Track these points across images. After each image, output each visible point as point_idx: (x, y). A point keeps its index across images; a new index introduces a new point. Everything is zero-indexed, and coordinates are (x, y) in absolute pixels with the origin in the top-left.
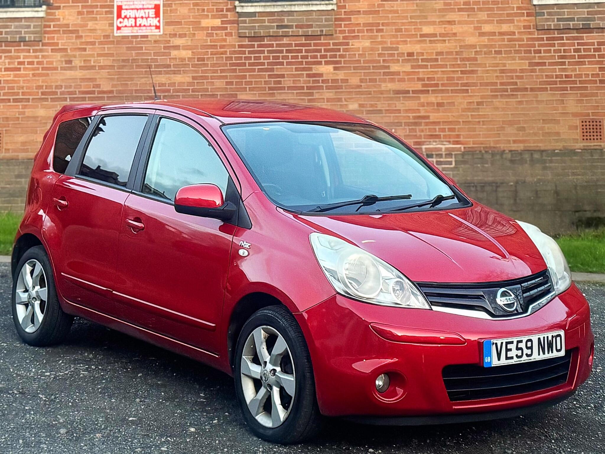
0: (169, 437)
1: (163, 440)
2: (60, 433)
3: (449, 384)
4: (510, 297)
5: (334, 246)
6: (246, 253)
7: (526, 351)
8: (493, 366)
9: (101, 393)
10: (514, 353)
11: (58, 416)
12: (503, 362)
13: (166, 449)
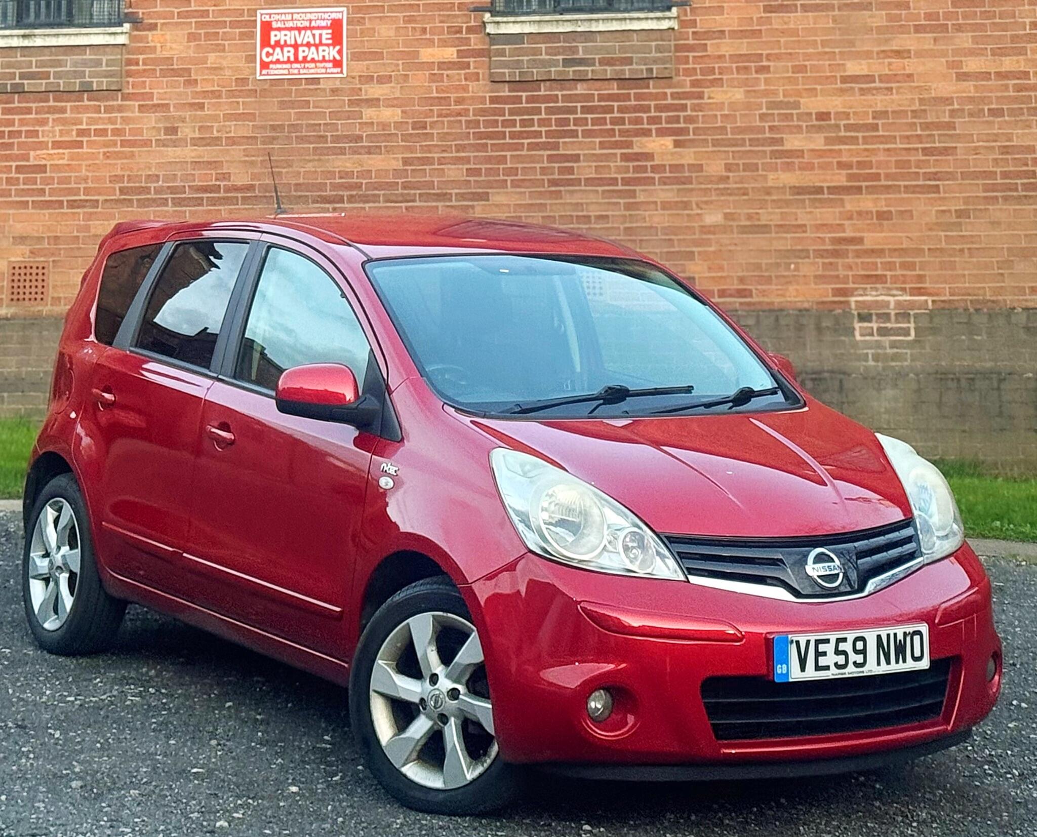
0: (252, 798)
1: (239, 802)
2: (71, 787)
3: (713, 710)
4: (832, 564)
5: (529, 471)
6: (391, 484)
7: (853, 657)
8: (791, 680)
9: (154, 730)
10: (830, 659)
11: (74, 763)
12: (811, 674)
13: (241, 816)
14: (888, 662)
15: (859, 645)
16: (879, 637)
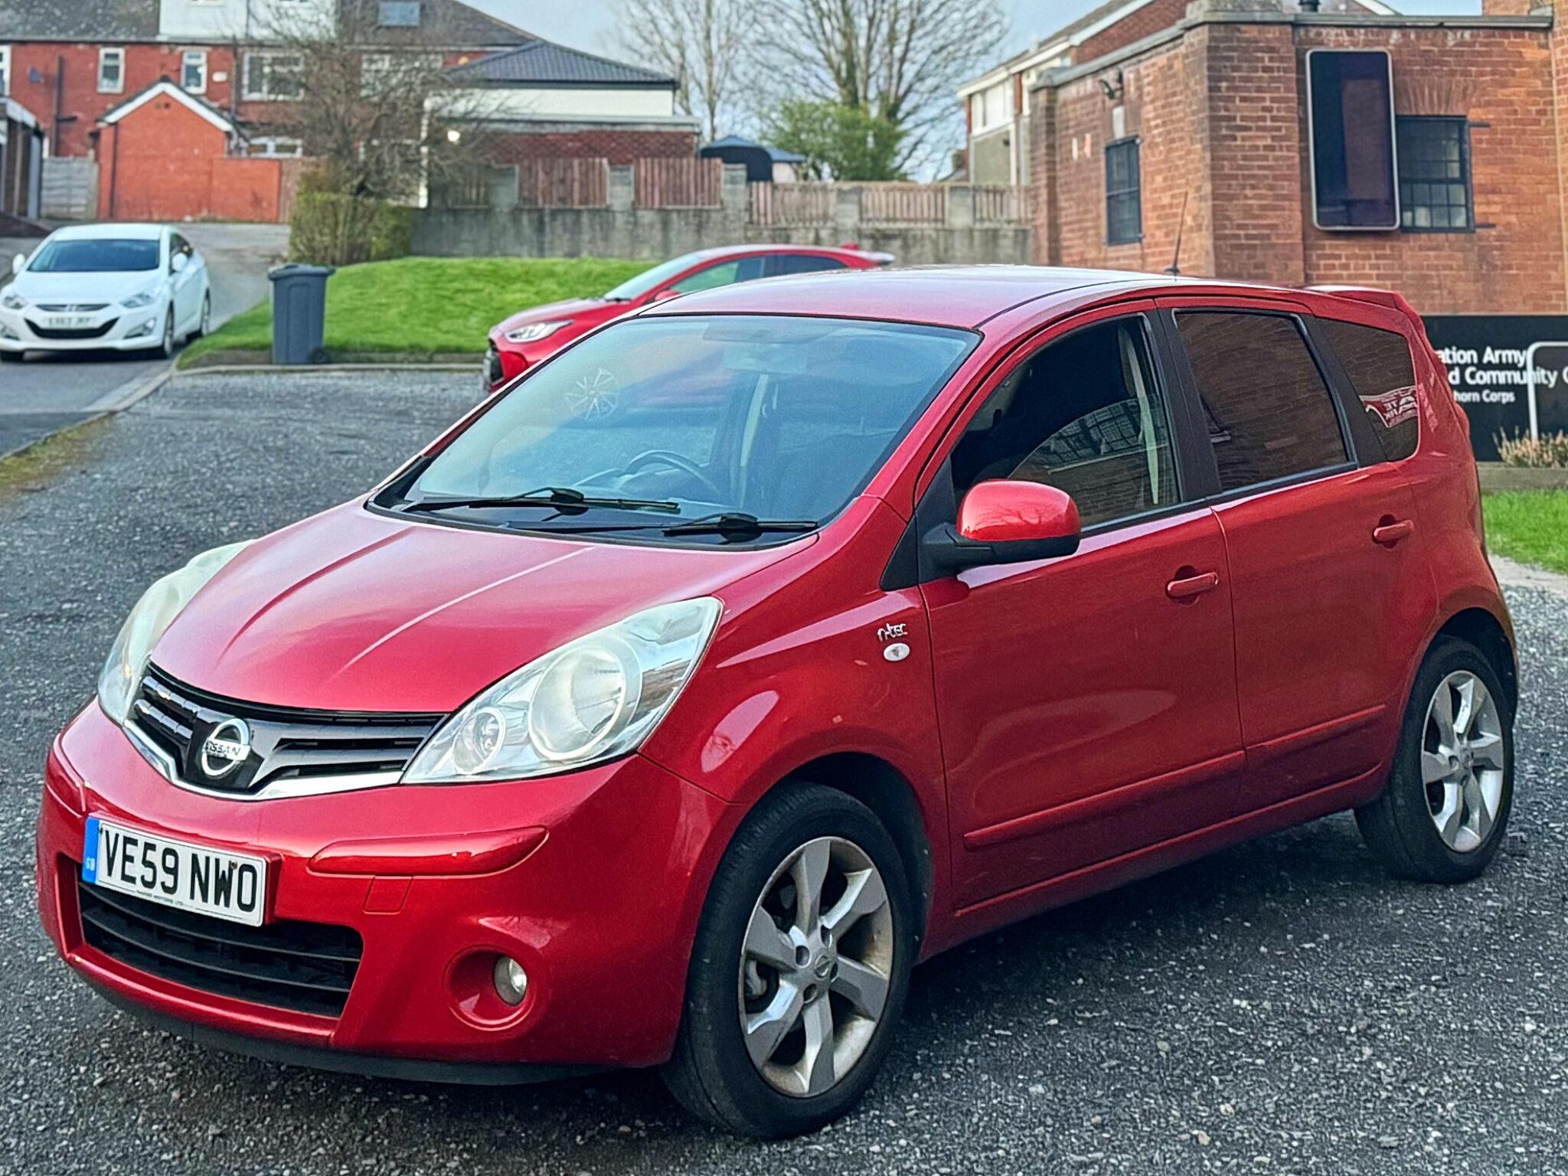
7: (162, 876)
8: (97, 882)
10: (137, 869)
14: (205, 898)
15: (170, 861)
16: (195, 858)
